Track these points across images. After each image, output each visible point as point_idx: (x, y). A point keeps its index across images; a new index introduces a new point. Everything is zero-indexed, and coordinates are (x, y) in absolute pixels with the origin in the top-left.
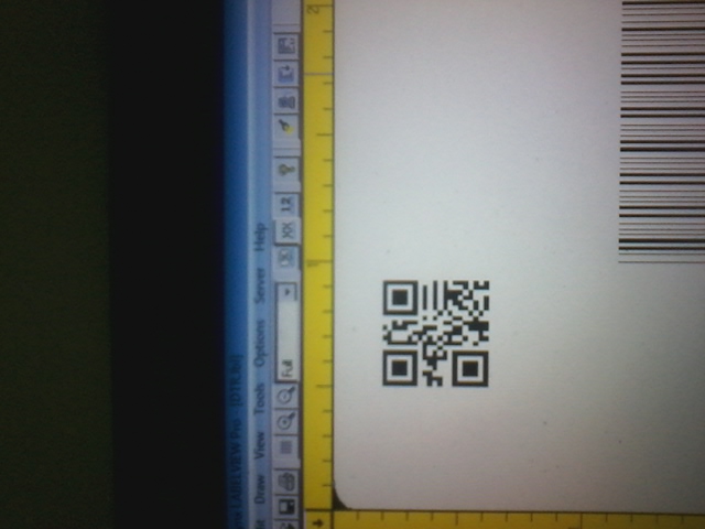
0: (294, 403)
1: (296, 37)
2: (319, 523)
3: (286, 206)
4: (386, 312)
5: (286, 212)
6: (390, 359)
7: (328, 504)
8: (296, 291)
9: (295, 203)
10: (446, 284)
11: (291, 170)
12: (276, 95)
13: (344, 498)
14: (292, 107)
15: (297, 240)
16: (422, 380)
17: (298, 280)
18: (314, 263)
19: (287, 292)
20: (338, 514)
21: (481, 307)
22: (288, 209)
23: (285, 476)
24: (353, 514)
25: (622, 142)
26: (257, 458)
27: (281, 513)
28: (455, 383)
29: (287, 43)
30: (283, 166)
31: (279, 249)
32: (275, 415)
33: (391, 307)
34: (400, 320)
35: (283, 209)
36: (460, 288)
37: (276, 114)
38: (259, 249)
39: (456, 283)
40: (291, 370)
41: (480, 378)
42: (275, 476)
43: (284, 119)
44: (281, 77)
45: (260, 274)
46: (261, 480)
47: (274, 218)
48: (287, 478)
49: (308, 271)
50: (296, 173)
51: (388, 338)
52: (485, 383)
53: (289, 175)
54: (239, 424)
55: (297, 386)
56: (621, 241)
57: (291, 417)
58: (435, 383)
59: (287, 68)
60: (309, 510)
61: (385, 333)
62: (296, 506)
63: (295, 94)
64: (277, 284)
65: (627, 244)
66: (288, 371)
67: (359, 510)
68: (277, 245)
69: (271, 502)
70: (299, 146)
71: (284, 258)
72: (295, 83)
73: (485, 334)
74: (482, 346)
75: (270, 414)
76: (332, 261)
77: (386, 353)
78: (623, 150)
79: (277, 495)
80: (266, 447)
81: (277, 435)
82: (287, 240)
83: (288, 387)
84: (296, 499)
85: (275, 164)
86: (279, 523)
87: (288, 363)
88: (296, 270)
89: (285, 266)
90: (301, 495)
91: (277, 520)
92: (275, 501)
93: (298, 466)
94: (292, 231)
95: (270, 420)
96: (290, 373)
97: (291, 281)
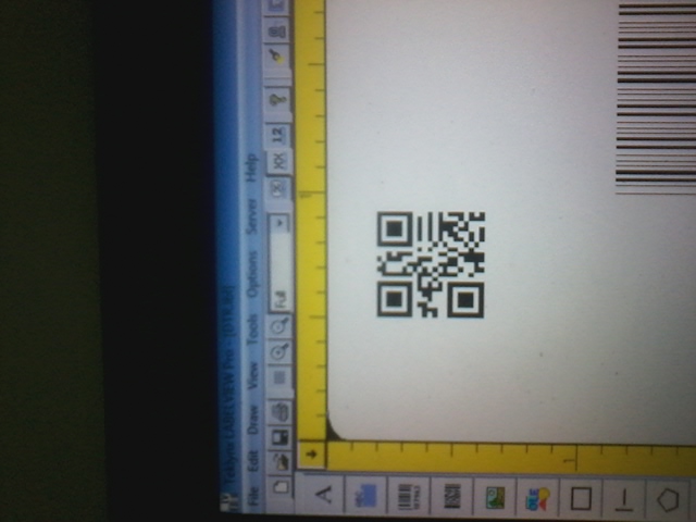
0: (288, 334)
2: (313, 454)
3: (278, 136)
5: (277, 143)
6: (385, 290)
7: (322, 434)
8: (288, 221)
9: (288, 133)
10: (441, 215)
11: (282, 100)
12: (266, 24)
13: (337, 428)
14: (283, 37)
15: (289, 171)
16: (417, 311)
17: (290, 211)
18: (307, 194)
19: (280, 223)
20: (332, 445)
21: (477, 239)
22: (279, 140)
23: (279, 405)
24: (348, 445)
25: (621, 74)
26: (250, 388)
27: (275, 443)
28: (451, 314)
30: (274, 96)
31: (271, 179)
32: (268, 346)
33: (385, 238)
34: (395, 251)
36: (455, 219)
37: (266, 44)
38: (250, 180)
39: (451, 214)
40: (284, 300)
41: (475, 309)
42: (268, 406)
43: (275, 49)
44: (272, 7)
45: (252, 205)
46: (254, 409)
47: (266, 149)
48: (280, 409)
49: (300, 201)
50: (288, 102)
51: (382, 269)
52: (480, 315)
53: (280, 105)
54: (232, 355)
55: (290, 317)
56: (618, 172)
57: (285, 347)
58: (430, 314)
60: (302, 441)
61: (380, 264)
62: (287, 436)
63: (285, 23)
64: (269, 215)
65: (625, 175)
66: (282, 302)
67: (352, 442)
68: (269, 176)
69: (264, 434)
70: (289, 75)
71: (276, 188)
72: (286, 12)
73: (481, 265)
74: (478, 278)
75: (263, 345)
76: (326, 192)
77: (381, 285)
78: (620, 81)
79: (270, 425)
80: (260, 377)
81: (270, 365)
82: (278, 171)
83: (283, 317)
84: (290, 430)
85: (266, 94)
86: (273, 454)
87: (281, 294)
88: (288, 201)
89: (278, 197)
90: (295, 425)
91: (270, 451)
92: (268, 431)
93: (291, 396)
94: (283, 161)
95: (263, 350)
96: (284, 304)
97: (284, 212)
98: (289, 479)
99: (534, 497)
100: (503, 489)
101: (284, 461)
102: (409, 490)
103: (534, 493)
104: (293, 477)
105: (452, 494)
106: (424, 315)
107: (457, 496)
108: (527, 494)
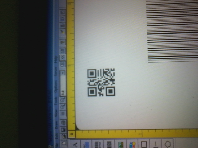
0: (65, 102)
1: (65, 10)
2: (72, 134)
4: (88, 77)
6: (90, 89)
7: (74, 129)
8: (65, 73)
9: (65, 50)
10: (103, 70)
13: (78, 127)
14: (64, 27)
15: (65, 60)
16: (98, 95)
17: (65, 70)
18: (69, 65)
19: (63, 73)
20: (77, 132)
21: (113, 75)
22: (63, 52)
23: (63, 121)
24: (81, 131)
25: (148, 32)
26: (55, 117)
27: (62, 131)
28: (107, 95)
29: (63, 12)
30: (62, 41)
32: (60, 105)
33: (90, 76)
34: (92, 79)
35: (62, 52)
37: (60, 29)
38: (55, 62)
39: (106, 69)
43: (62, 30)
44: (61, 20)
45: (56, 69)
46: (56, 122)
47: (59, 54)
49: (68, 67)
50: (65, 43)
51: (89, 84)
52: (114, 95)
53: (63, 43)
54: (51, 108)
55: (65, 97)
56: (148, 57)
57: (64, 105)
58: (101, 95)
59: (63, 18)
60: (69, 130)
61: (88, 83)
62: (65, 130)
63: (65, 24)
64: (60, 71)
65: (150, 58)
66: (63, 93)
67: (82, 130)
68: (60, 61)
70: (65, 36)
71: (62, 64)
72: (65, 21)
73: (114, 82)
74: (113, 85)
75: (59, 105)
76: (74, 65)
77: (89, 88)
78: (148, 34)
79: (61, 126)
80: (58, 114)
81: (60, 110)
82: (62, 60)
83: (63, 98)
84: (66, 127)
85: (60, 41)
87: (63, 91)
88: (65, 67)
89: (62, 66)
90: (67, 127)
91: (61, 133)
92: (60, 128)
93: (66, 118)
94: (64, 57)
95: (59, 106)
96: (64, 94)
98: (66, 141)
99: (131, 145)
100: (123, 142)
101: (65, 136)
102: (98, 143)
103: (131, 143)
104: (67, 140)
105: (109, 144)
106: (100, 96)
107: (111, 144)
108: (129, 144)
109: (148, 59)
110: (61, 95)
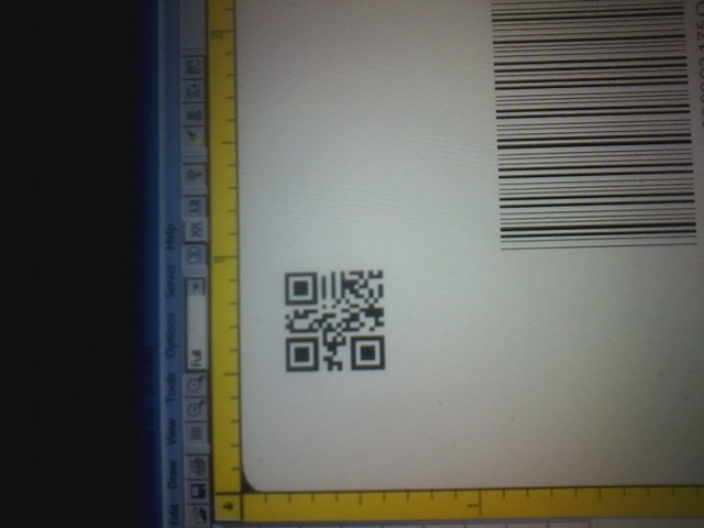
0: (203, 391)
1: (202, 59)
2: (229, 506)
4: (289, 303)
5: (194, 213)
6: (293, 346)
7: (237, 487)
8: (204, 287)
9: (204, 204)
10: (343, 274)
11: (198, 175)
12: (184, 110)
13: (252, 481)
14: (199, 119)
15: (205, 238)
16: (323, 365)
17: (205, 275)
18: (221, 259)
19: (196, 287)
20: (248, 498)
21: (376, 294)
22: (196, 211)
23: (196, 461)
24: (262, 496)
25: (499, 141)
26: (169, 444)
27: (194, 497)
28: (355, 367)
29: (194, 64)
30: (191, 171)
31: (188, 247)
32: (185, 403)
33: (293, 297)
34: (301, 309)
37: (185, 126)
38: (169, 248)
39: (352, 273)
40: (199, 360)
43: (194, 130)
44: (189, 94)
45: (171, 270)
46: (173, 464)
47: (183, 219)
48: (198, 464)
49: (216, 267)
50: (204, 176)
51: (290, 327)
52: (382, 366)
53: (197, 180)
54: (152, 412)
55: (205, 375)
56: (503, 230)
57: (202, 403)
58: (335, 368)
59: (195, 86)
60: (220, 494)
61: (287, 322)
62: (206, 491)
63: (202, 107)
64: (186, 280)
65: (509, 232)
67: (266, 493)
68: (186, 243)
69: (183, 487)
70: (205, 153)
71: (193, 255)
72: (201, 98)
73: (381, 319)
74: (378, 332)
75: (181, 402)
76: (238, 257)
77: (289, 341)
78: (500, 147)
79: (189, 480)
80: (178, 433)
81: (187, 422)
82: (196, 239)
83: (198, 376)
84: (207, 483)
85: (184, 171)
86: (192, 508)
87: (197, 353)
88: (203, 267)
89: (194, 263)
90: (211, 480)
91: (189, 504)
92: (187, 485)
93: (208, 451)
94: (200, 230)
95: (181, 407)
96: (199, 363)
97: (199, 276)
101: (203, 514)
106: (330, 368)
109: (503, 237)
110: (190, 367)
